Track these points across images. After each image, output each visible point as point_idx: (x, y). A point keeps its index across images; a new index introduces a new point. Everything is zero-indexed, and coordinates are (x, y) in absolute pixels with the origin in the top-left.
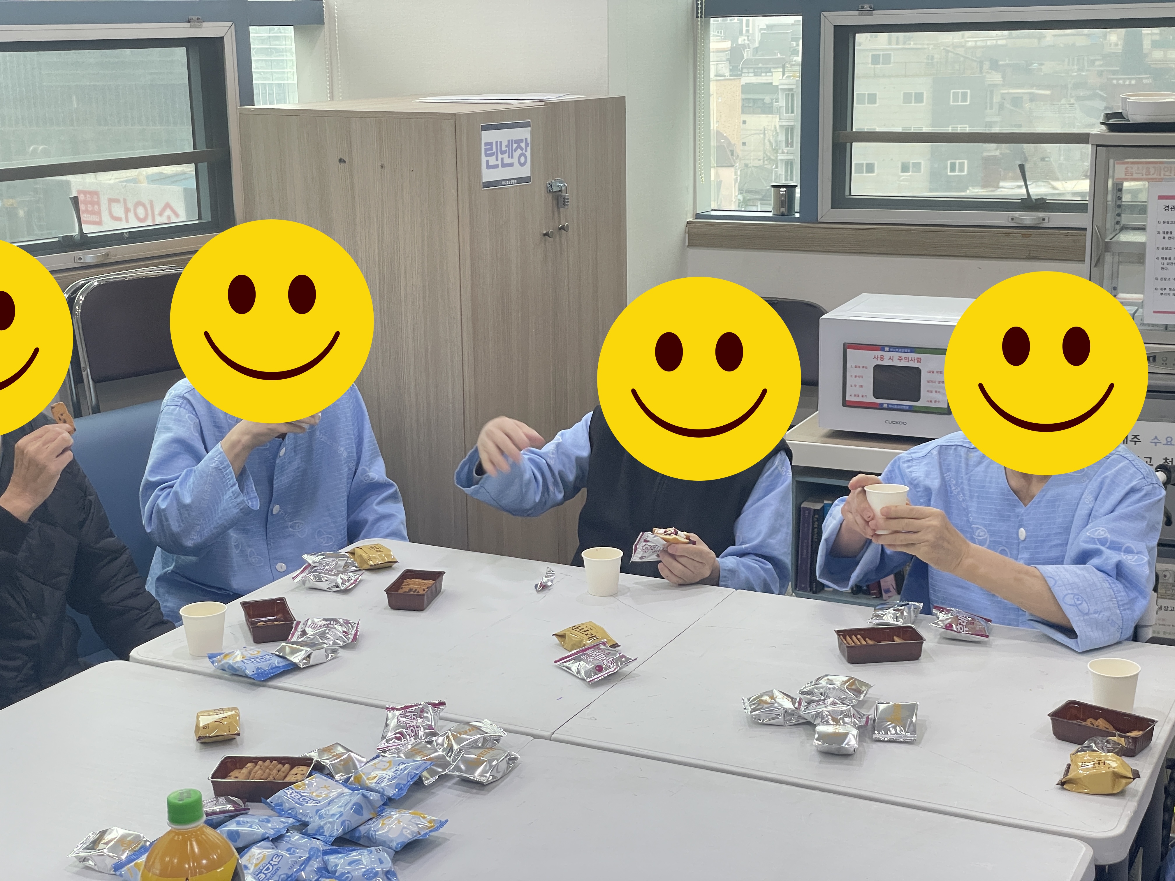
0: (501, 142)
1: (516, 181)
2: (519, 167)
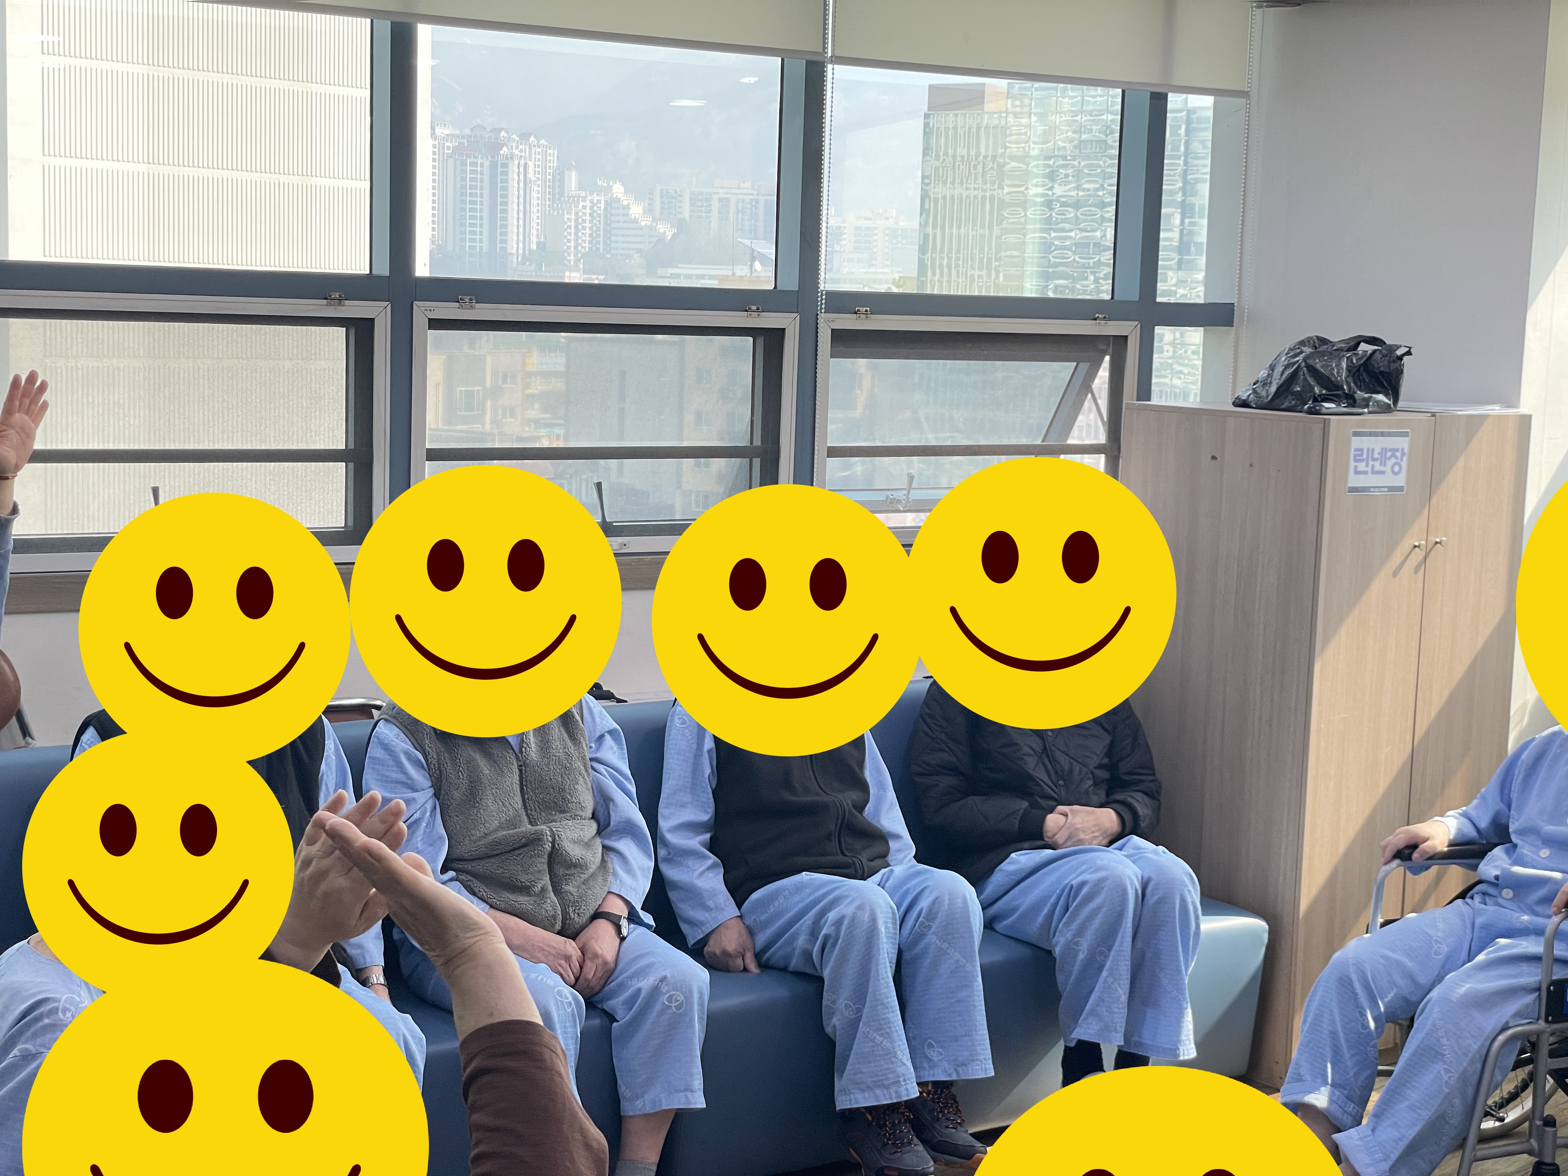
0: (1373, 450)
1: (1386, 489)
2: (1392, 476)
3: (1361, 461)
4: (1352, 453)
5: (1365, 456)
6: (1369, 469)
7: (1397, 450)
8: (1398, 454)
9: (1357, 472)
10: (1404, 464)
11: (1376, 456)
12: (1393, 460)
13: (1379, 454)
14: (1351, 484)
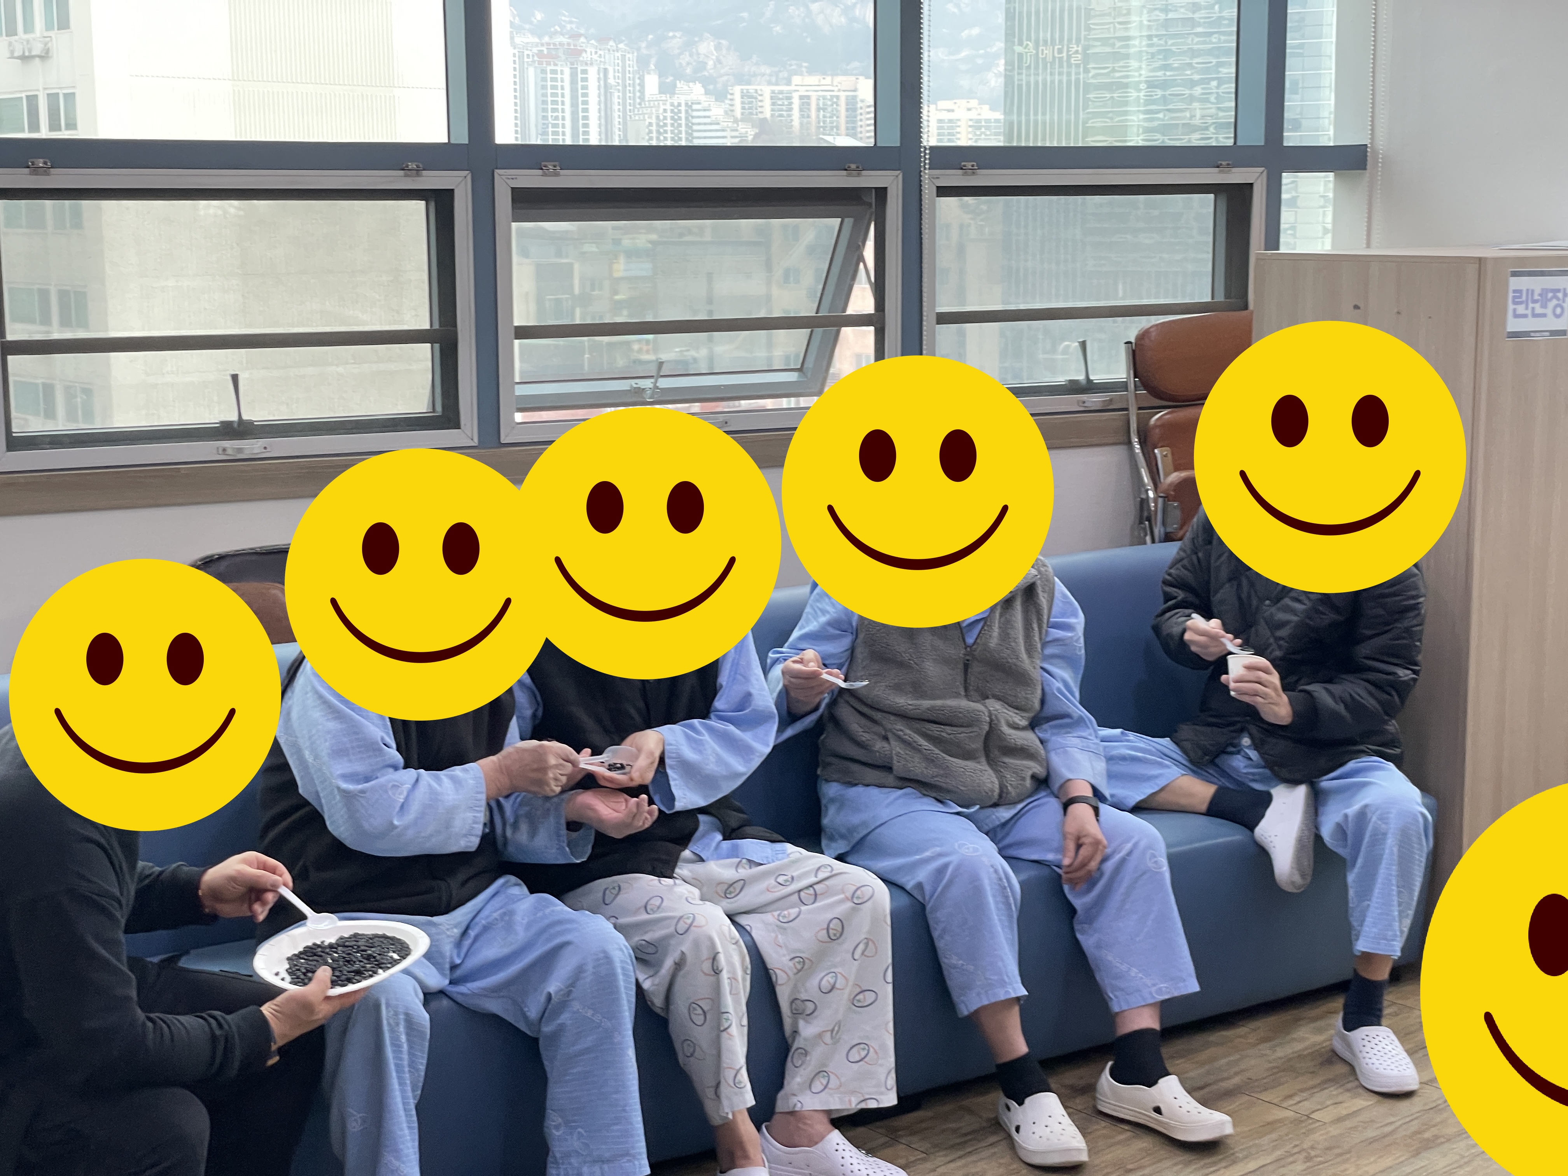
0: (1533, 291)
1: (1548, 334)
2: (1555, 319)
3: (1521, 303)
4: (1511, 295)
5: (1524, 298)
6: (1529, 312)
7: (1559, 290)
8: (1560, 295)
9: (1516, 316)
10: (1566, 306)
11: (1536, 297)
12: (1555, 302)
13: (1540, 295)
14: (1510, 328)
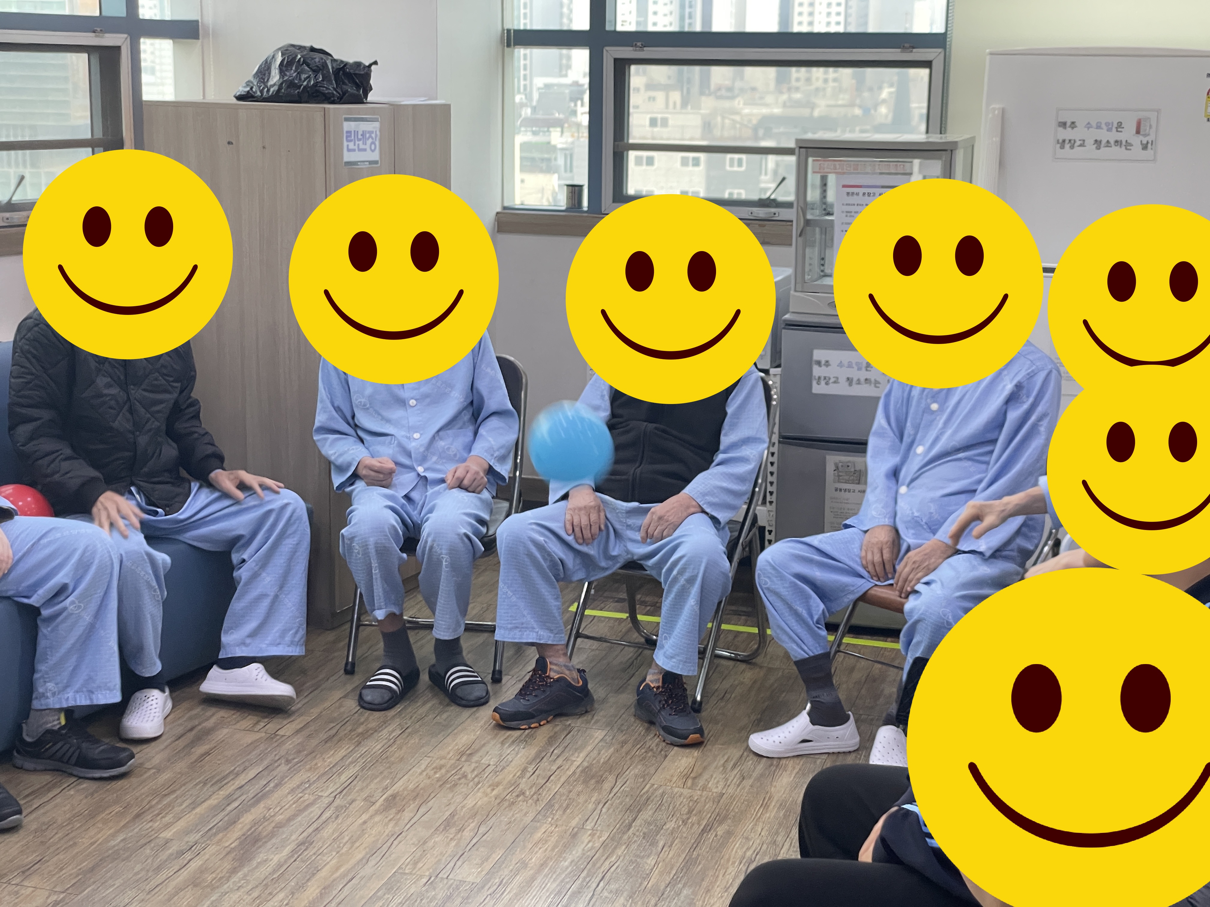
0: (357, 132)
1: (368, 163)
2: (371, 152)
3: (351, 141)
4: (345, 135)
5: (353, 138)
6: (356, 147)
7: (372, 132)
8: (373, 135)
9: (349, 150)
10: (377, 143)
11: (360, 137)
12: (370, 140)
13: (362, 135)
14: (346, 159)
